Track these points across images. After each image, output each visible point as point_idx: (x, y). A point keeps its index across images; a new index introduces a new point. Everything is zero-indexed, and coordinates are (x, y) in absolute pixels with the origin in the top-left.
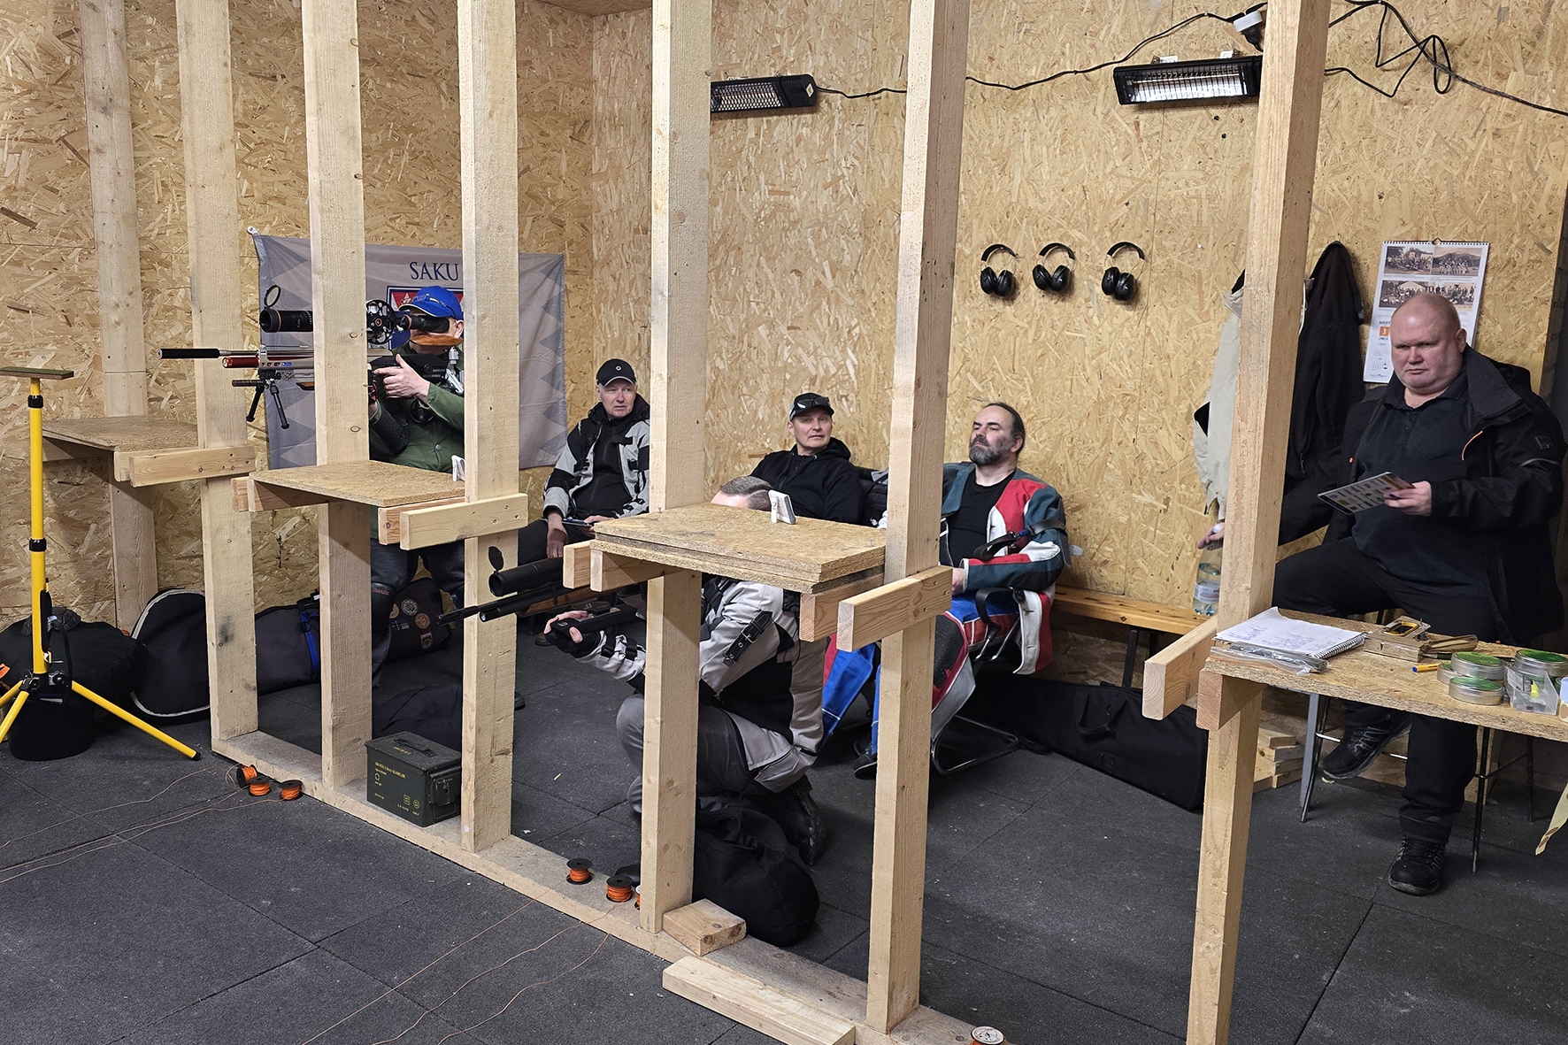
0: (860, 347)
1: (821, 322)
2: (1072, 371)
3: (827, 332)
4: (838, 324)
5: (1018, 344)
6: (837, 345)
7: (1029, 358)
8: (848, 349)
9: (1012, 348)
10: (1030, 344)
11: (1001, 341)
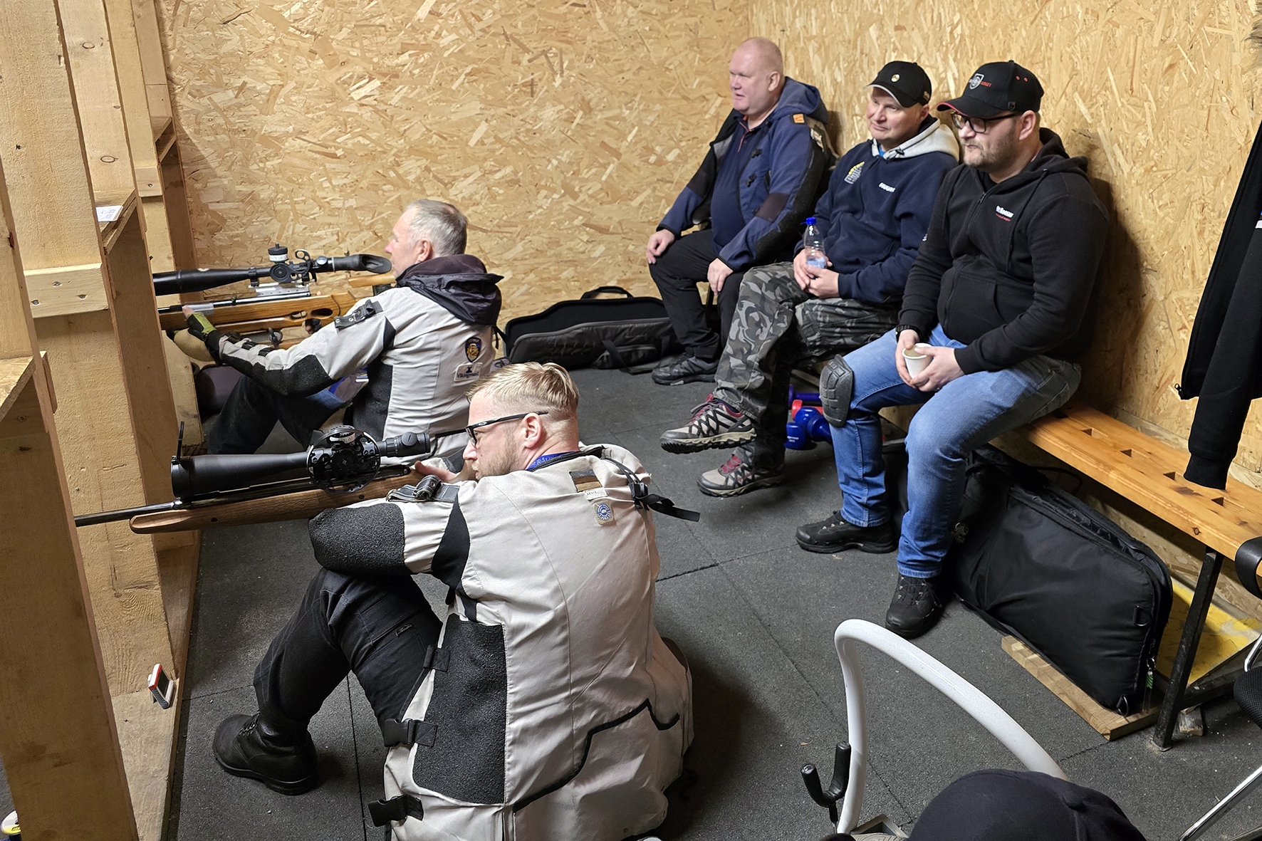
0: (961, 55)
1: (925, 19)
2: (1210, 94)
3: (930, 33)
4: (941, 21)
5: (1139, 47)
6: (939, 50)
7: (1153, 72)
8: (949, 56)
9: (1132, 55)
10: (1155, 49)
11: (1119, 43)
